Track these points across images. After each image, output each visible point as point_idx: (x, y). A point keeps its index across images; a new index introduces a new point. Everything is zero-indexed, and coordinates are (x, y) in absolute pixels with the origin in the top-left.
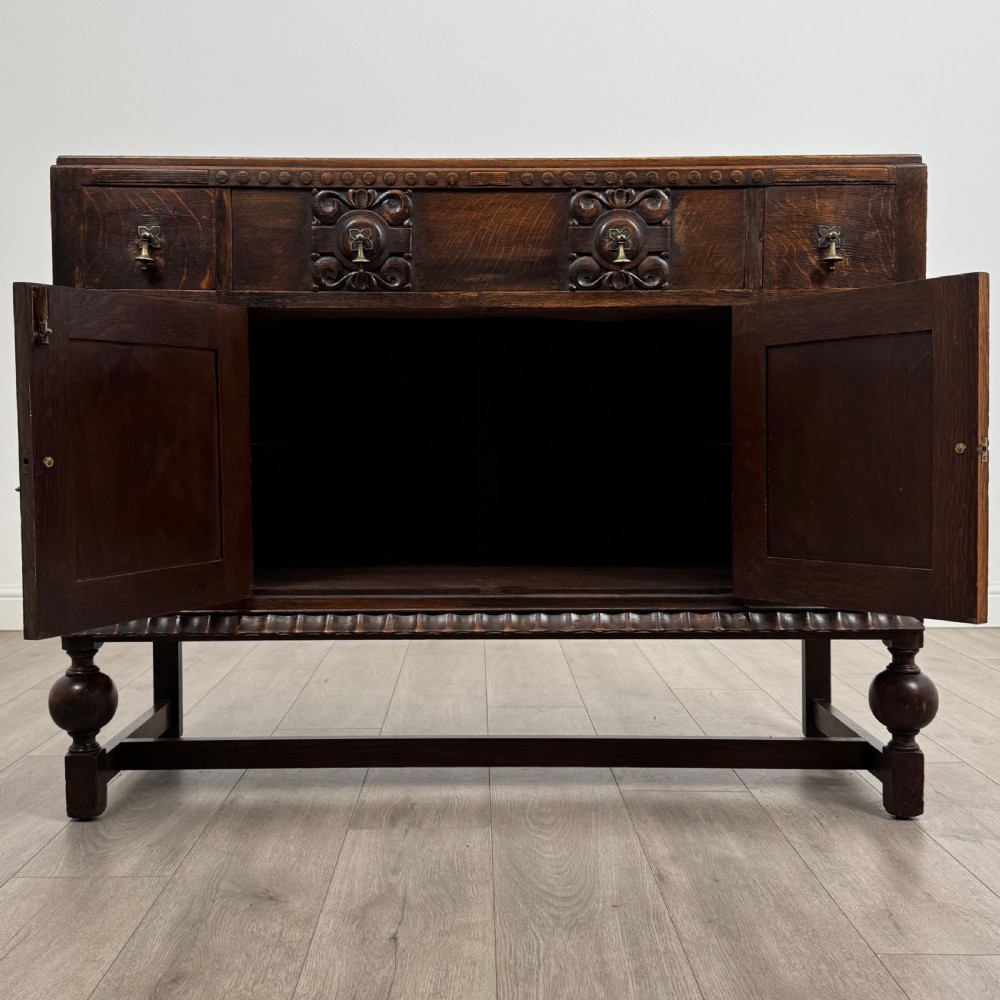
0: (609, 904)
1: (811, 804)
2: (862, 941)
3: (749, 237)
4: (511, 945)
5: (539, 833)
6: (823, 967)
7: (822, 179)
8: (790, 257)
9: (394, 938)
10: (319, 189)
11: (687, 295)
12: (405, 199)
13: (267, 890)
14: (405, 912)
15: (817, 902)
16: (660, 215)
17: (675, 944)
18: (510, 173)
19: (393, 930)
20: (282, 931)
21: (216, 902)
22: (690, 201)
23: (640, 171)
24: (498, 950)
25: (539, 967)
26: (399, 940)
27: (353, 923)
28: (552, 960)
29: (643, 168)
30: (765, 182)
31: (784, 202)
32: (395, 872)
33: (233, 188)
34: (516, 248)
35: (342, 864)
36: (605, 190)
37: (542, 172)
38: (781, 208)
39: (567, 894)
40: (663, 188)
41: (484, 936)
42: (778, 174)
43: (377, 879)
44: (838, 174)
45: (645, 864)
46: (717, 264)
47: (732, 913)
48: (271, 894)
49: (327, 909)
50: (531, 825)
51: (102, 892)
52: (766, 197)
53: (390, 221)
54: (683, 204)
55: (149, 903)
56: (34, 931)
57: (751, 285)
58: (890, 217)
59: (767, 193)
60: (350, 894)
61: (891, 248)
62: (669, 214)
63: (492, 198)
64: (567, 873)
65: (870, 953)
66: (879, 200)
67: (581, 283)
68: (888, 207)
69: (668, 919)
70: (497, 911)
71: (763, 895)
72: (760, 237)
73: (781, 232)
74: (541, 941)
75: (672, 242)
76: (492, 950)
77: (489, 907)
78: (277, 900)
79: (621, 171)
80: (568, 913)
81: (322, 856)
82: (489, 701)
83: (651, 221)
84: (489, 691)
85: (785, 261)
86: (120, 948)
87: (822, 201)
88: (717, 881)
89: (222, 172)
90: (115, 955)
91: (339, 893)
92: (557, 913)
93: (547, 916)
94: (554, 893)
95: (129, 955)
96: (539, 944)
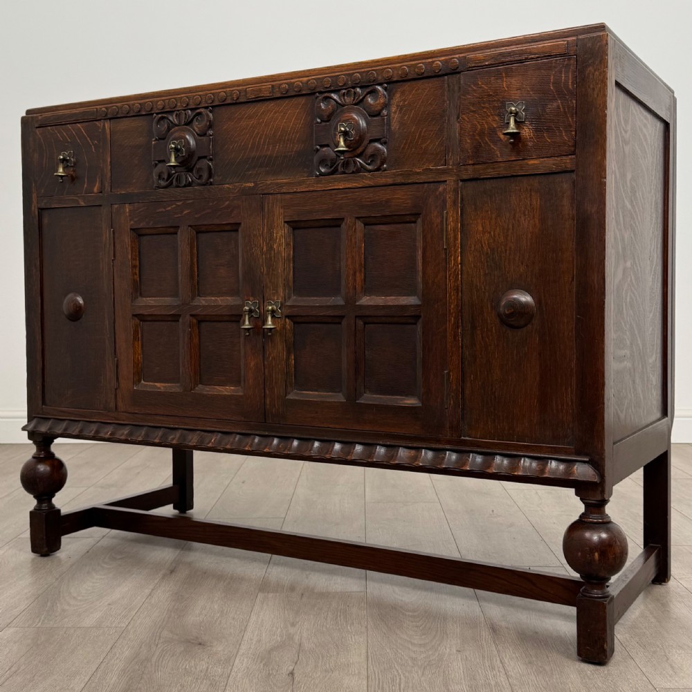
0: (454, 649)
2: (645, 678)
3: (449, 120)
4: (379, 679)
7: (509, 59)
8: (482, 134)
9: (292, 674)
10: (157, 114)
11: (401, 175)
12: (208, 115)
13: (197, 637)
14: (300, 655)
16: (379, 108)
17: (502, 679)
18: (273, 86)
19: (291, 668)
20: (208, 668)
21: (160, 646)
22: (403, 93)
23: (364, 72)
24: (370, 683)
26: (296, 675)
27: (261, 662)
29: (366, 70)
30: (461, 68)
31: (476, 84)
32: (293, 625)
33: (110, 119)
34: (279, 146)
35: (253, 618)
36: (339, 90)
37: (294, 83)
38: (474, 90)
39: (422, 642)
40: (380, 84)
41: (359, 673)
42: (471, 60)
43: (279, 630)
44: (521, 53)
45: (483, 619)
46: (424, 146)
48: (200, 641)
49: (241, 652)
50: (397, 590)
51: (73, 639)
52: (462, 82)
53: (199, 132)
54: (398, 95)
55: (109, 647)
56: (22, 668)
57: (451, 163)
58: (570, 87)
59: (462, 77)
60: (259, 641)
61: (572, 116)
62: (386, 106)
63: (262, 107)
64: (423, 626)
65: (650, 687)
66: (561, 72)
67: (323, 170)
68: (567, 78)
69: (498, 662)
70: (369, 654)
71: (571, 643)
72: (458, 118)
73: (473, 111)
74: (402, 676)
75: (389, 130)
76: (365, 682)
77: (364, 651)
78: (203, 645)
79: (349, 74)
80: (423, 656)
81: (238, 613)
82: (367, 498)
83: (373, 114)
84: (367, 490)
85: (477, 138)
86: (86, 680)
87: (509, 79)
88: (537, 633)
89: (103, 109)
90: (83, 685)
91: (251, 640)
92: (414, 656)
93: (407, 658)
94: (412, 641)
95: (93, 685)
96: (400, 679)
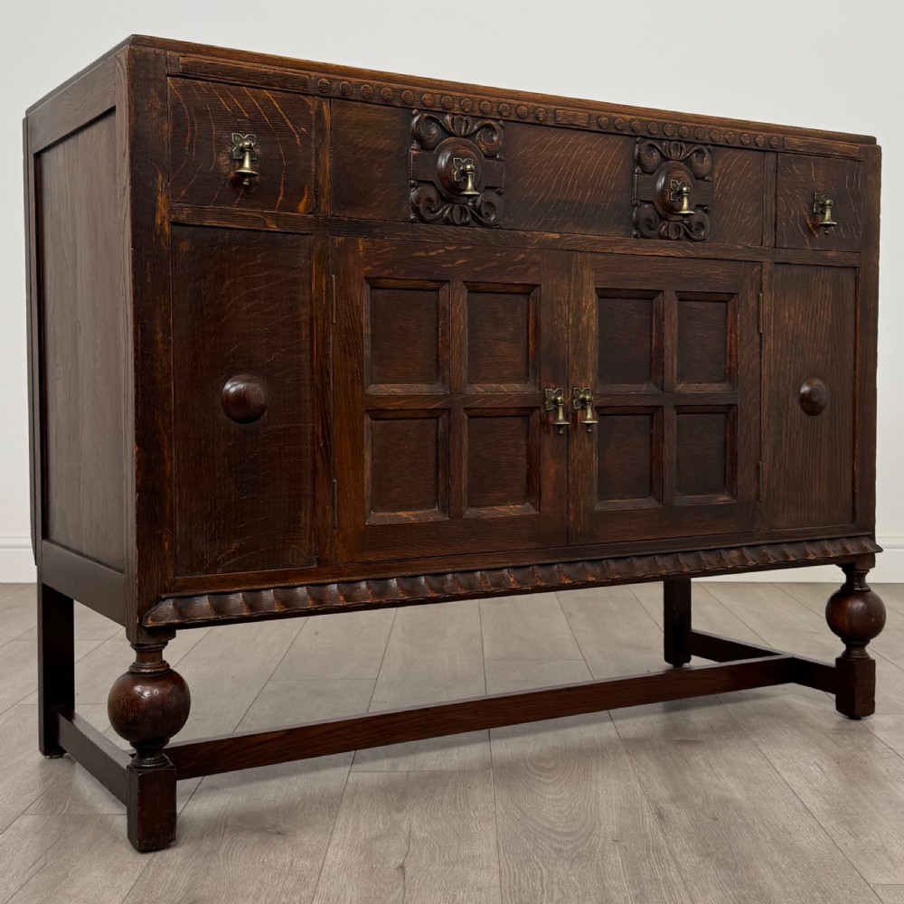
0: (610, 839)
1: (812, 751)
2: (856, 873)
4: (515, 873)
5: (540, 776)
6: (817, 894)
9: (402, 867)
13: (274, 826)
14: (411, 845)
15: (814, 839)
17: (673, 874)
19: (400, 861)
20: (292, 862)
21: (226, 836)
24: (503, 880)
25: (543, 892)
26: (407, 869)
27: (361, 854)
28: (555, 887)
32: (399, 810)
35: (346, 803)
39: (568, 830)
41: (488, 866)
43: (381, 816)
45: (645, 804)
47: (730, 848)
48: (279, 829)
49: (334, 842)
50: (532, 769)
56: (51, 862)
60: (356, 829)
64: (569, 811)
65: (863, 883)
69: (667, 852)
70: (500, 844)
71: (760, 832)
74: (544, 871)
76: (496, 878)
77: (493, 841)
78: (284, 834)
80: (570, 846)
81: (326, 795)
82: (485, 654)
84: (485, 644)
86: (136, 876)
88: (716, 819)
90: (132, 883)
91: (346, 828)
92: (558, 846)
93: (549, 849)
94: (555, 829)
95: (146, 882)
96: (542, 873)
